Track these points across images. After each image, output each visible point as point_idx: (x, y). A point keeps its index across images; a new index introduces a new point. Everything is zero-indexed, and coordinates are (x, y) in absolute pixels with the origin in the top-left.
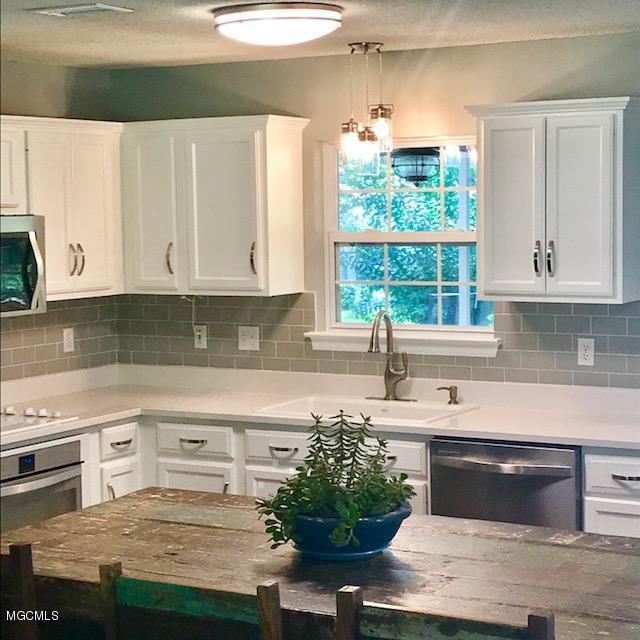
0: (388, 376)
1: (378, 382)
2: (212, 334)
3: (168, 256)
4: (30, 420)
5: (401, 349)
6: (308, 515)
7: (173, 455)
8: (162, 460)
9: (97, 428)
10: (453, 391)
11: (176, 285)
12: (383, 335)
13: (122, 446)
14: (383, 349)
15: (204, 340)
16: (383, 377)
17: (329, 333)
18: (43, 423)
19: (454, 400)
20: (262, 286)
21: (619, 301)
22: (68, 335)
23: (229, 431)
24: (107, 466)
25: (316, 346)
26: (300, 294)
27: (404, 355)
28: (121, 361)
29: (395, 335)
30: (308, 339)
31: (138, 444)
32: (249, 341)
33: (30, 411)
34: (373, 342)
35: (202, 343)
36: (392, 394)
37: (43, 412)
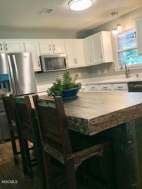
0: (126, 74)
1: (125, 76)
2: (101, 71)
3: (91, 59)
10: (137, 75)
11: (93, 63)
13: (83, 89)
15: (100, 72)
17: (118, 68)
19: (138, 77)
22: (80, 73)
25: (116, 71)
26: (112, 62)
28: (90, 78)
29: (127, 67)
30: (114, 70)
31: (86, 89)
32: (106, 72)
35: (100, 73)
36: (127, 77)
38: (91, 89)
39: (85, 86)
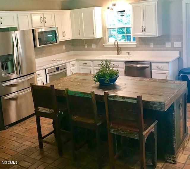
2: (87, 45)
3: (79, 32)
4: (58, 61)
5: (120, 46)
6: (101, 78)
7: (82, 66)
8: (80, 67)
9: (69, 62)
10: (129, 53)
11: (81, 37)
12: (116, 44)
13: (73, 65)
14: (116, 46)
16: (117, 51)
17: (107, 44)
18: (60, 62)
19: (129, 54)
20: (95, 37)
21: (157, 36)
22: (64, 46)
23: (91, 61)
24: (71, 68)
25: (105, 46)
26: (102, 38)
27: (120, 47)
29: (118, 44)
30: (104, 45)
31: (76, 64)
32: (94, 46)
33: (58, 60)
34: (115, 45)
35: (86, 47)
37: (60, 60)
38: (82, 64)
39: (75, 61)
